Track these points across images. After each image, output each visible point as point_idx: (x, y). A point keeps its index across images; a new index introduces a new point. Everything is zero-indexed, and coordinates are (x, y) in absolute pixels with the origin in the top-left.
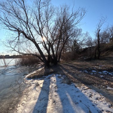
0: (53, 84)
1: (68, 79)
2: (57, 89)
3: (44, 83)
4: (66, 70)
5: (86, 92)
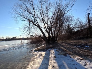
0: (52, 55)
1: (64, 52)
2: (55, 58)
3: (45, 54)
4: (62, 46)
5: (80, 62)
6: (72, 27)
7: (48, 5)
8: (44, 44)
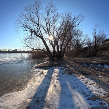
0: (56, 74)
1: (70, 71)
2: (58, 78)
3: (48, 73)
4: (68, 64)
5: (83, 80)
6: (81, 42)
7: (56, 15)
8: (48, 60)
